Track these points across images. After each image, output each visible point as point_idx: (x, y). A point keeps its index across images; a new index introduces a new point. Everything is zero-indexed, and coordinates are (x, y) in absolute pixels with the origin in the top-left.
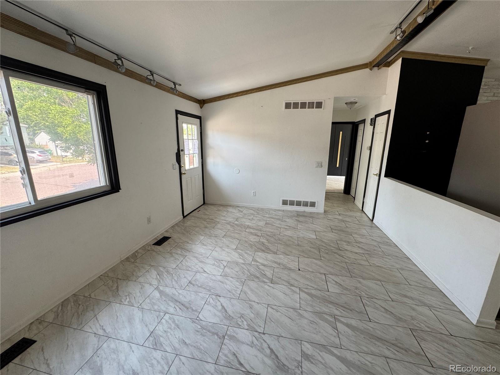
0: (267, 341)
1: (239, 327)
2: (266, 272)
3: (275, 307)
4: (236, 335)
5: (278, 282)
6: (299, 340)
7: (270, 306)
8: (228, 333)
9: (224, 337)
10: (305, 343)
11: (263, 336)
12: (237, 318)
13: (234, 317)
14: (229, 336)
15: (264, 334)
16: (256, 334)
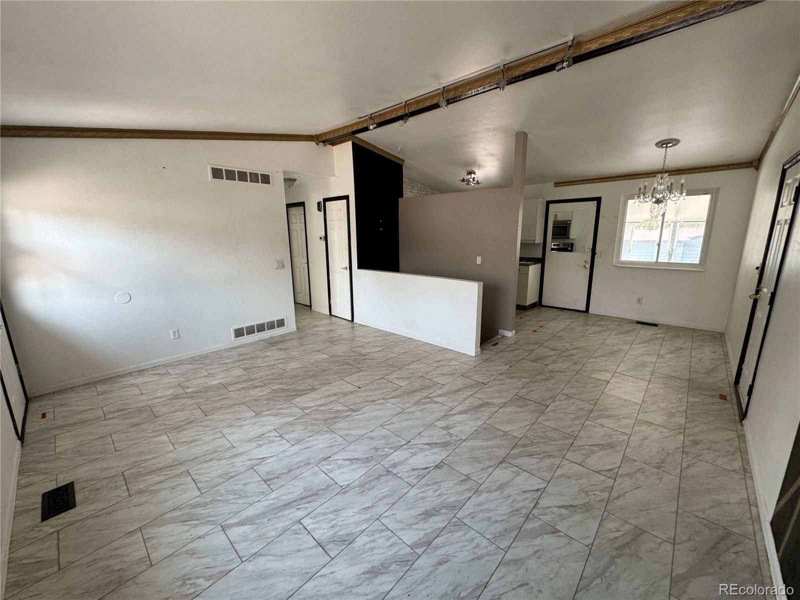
0: (418, 443)
1: (387, 456)
2: (334, 408)
3: (388, 423)
4: (394, 462)
5: (359, 407)
6: (431, 425)
7: (384, 424)
8: (386, 466)
9: (388, 471)
10: (437, 423)
11: (410, 443)
12: (375, 453)
13: (373, 455)
14: (390, 467)
15: (409, 442)
16: (405, 447)
